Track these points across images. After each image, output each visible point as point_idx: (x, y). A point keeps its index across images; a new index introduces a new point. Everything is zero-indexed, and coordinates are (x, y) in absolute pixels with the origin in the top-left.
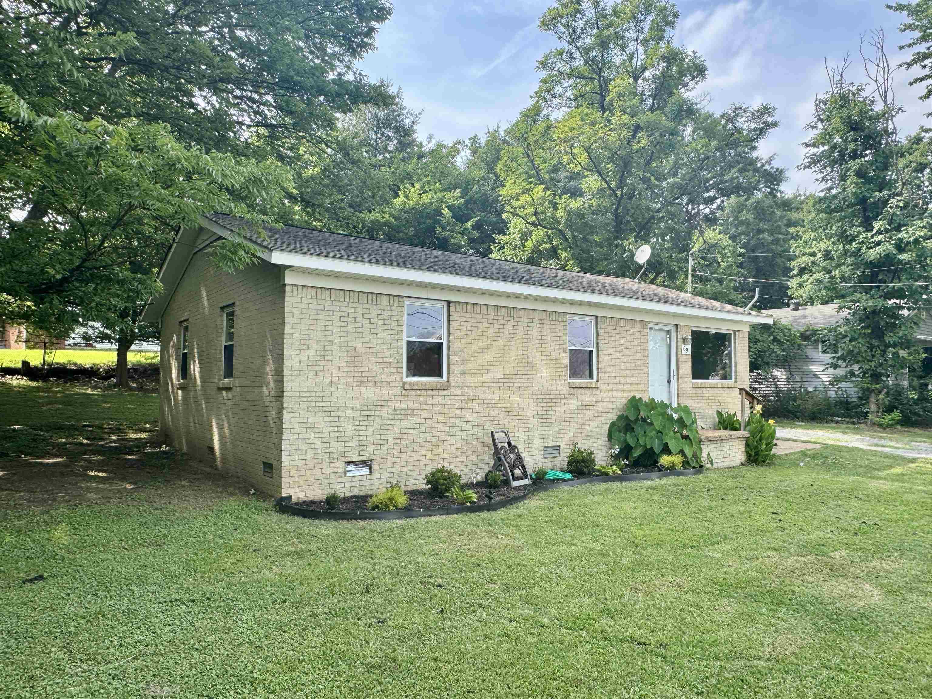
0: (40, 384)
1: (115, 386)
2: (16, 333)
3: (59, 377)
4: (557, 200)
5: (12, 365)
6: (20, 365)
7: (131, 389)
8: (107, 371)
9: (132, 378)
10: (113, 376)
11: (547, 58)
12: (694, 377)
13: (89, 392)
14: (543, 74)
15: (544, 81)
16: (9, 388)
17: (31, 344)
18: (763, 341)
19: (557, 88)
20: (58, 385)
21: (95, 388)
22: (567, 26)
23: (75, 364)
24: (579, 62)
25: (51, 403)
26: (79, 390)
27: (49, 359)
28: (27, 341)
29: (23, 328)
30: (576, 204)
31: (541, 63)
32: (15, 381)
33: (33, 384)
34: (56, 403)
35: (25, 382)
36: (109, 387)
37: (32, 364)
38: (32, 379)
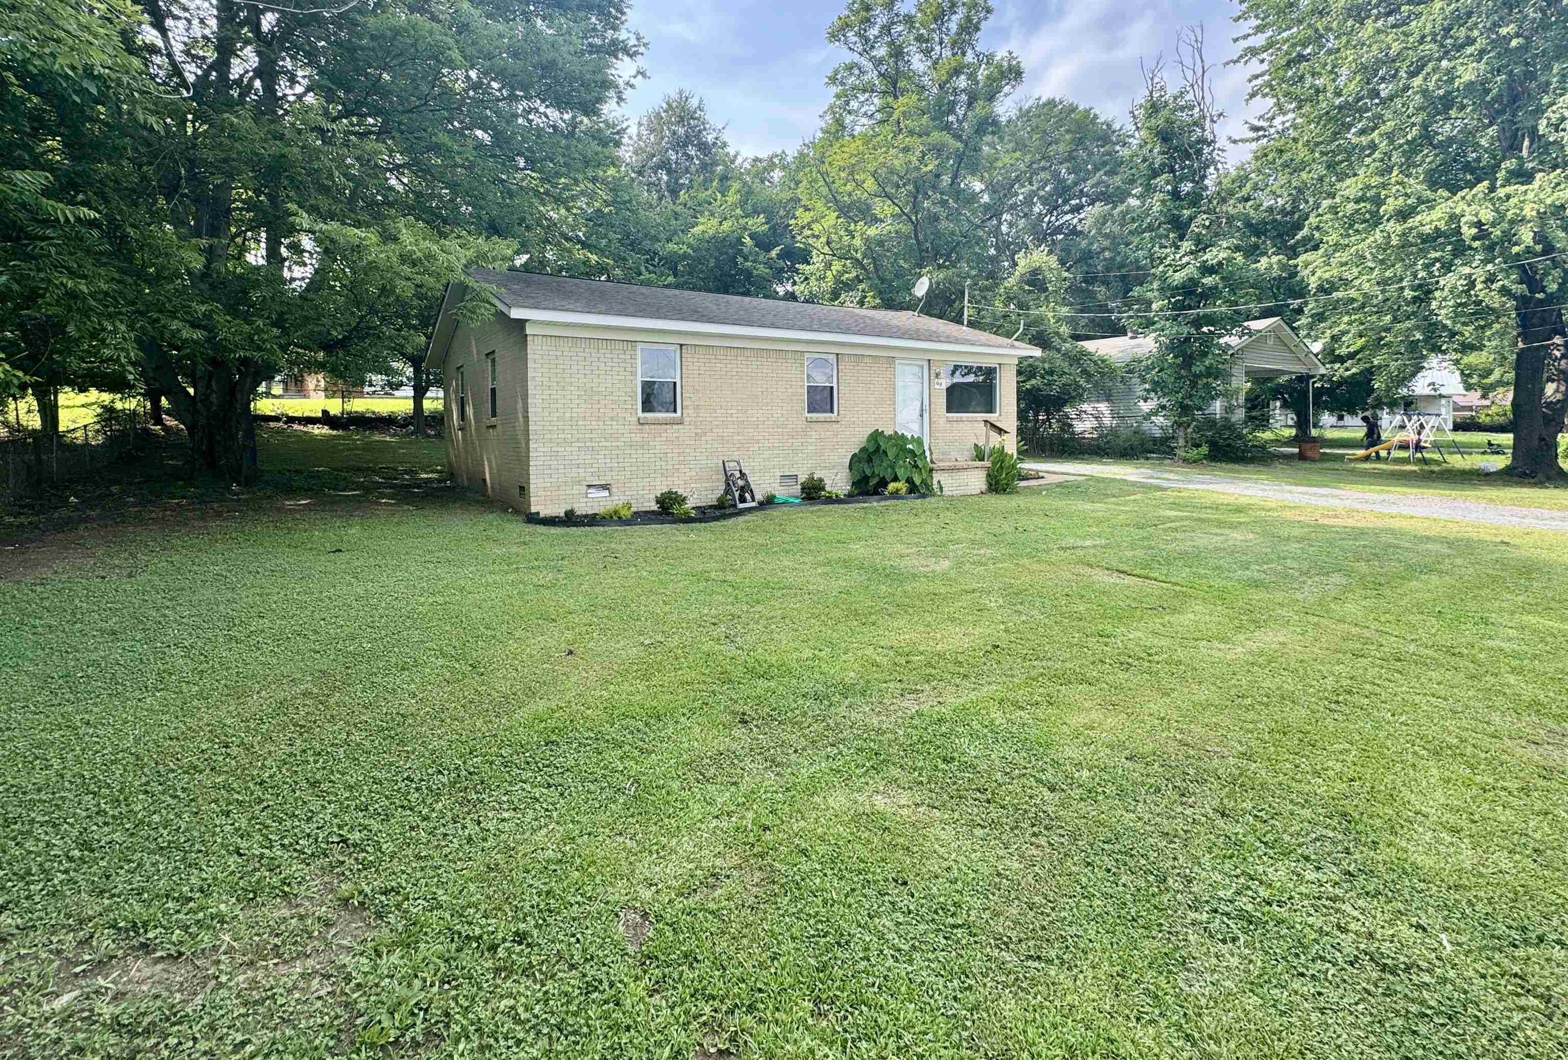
0: (341, 432)
1: (412, 433)
2: (315, 381)
3: (358, 426)
4: (852, 227)
5: (313, 415)
6: (320, 415)
7: (429, 436)
8: (405, 419)
9: (430, 426)
10: (411, 424)
11: (836, 72)
12: (949, 410)
13: (388, 439)
14: (836, 89)
15: (838, 96)
16: (312, 438)
17: (330, 393)
18: (1070, 374)
19: (852, 103)
20: (357, 434)
21: (393, 436)
22: (858, 34)
23: (374, 413)
24: (872, 76)
25: (351, 450)
26: (377, 437)
27: (348, 407)
28: (326, 390)
29: (320, 377)
30: (872, 232)
31: (830, 79)
32: (317, 430)
33: (334, 432)
34: (357, 449)
35: (326, 430)
36: (408, 435)
37: (332, 413)
38: (332, 428)
